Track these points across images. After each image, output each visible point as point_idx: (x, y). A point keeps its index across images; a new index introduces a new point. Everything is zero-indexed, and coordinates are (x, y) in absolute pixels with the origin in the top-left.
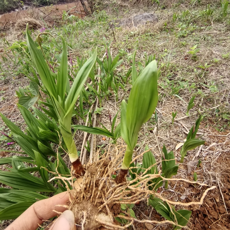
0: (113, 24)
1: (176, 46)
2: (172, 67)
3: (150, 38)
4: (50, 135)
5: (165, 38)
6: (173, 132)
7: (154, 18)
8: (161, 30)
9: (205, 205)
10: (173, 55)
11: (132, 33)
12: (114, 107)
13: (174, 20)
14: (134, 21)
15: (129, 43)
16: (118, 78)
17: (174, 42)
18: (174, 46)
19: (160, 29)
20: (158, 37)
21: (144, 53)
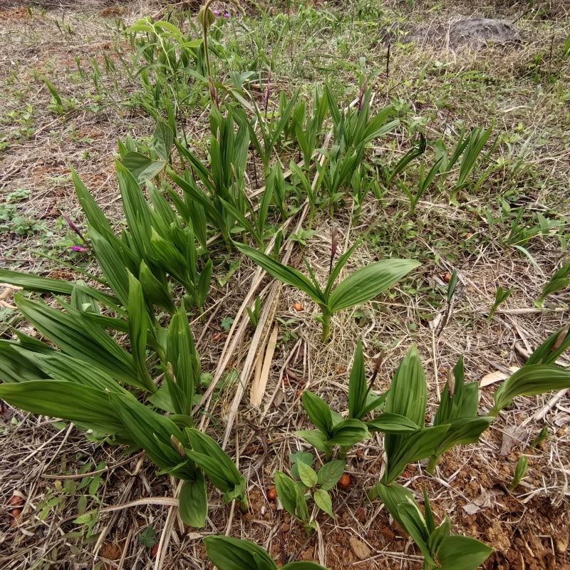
0: (392, 33)
1: (552, 123)
2: (526, 175)
3: (483, 88)
5: (528, 95)
6: (484, 339)
7: (510, 37)
8: (521, 72)
9: (525, 547)
10: (538, 146)
11: (438, 64)
12: (343, 237)
13: (565, 53)
14: (451, 34)
15: (422, 90)
16: (372, 169)
17: (551, 111)
18: (545, 122)
19: (518, 70)
20: (507, 90)
21: (457, 122)
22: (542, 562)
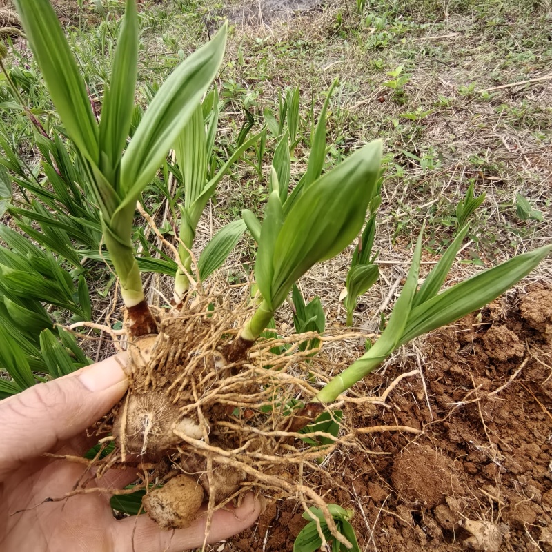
0: (213, 21)
1: (362, 71)
2: (349, 120)
3: (303, 53)
4: (40, 285)
5: (339, 52)
6: (338, 264)
7: (313, 4)
8: (330, 33)
10: (353, 93)
11: (259, 40)
12: (207, 217)
13: (359, 9)
14: (263, 11)
15: (251, 67)
16: (221, 150)
17: (358, 61)
18: (356, 71)
19: (327, 31)
20: (322, 51)
21: (286, 89)
22: (410, 413)
